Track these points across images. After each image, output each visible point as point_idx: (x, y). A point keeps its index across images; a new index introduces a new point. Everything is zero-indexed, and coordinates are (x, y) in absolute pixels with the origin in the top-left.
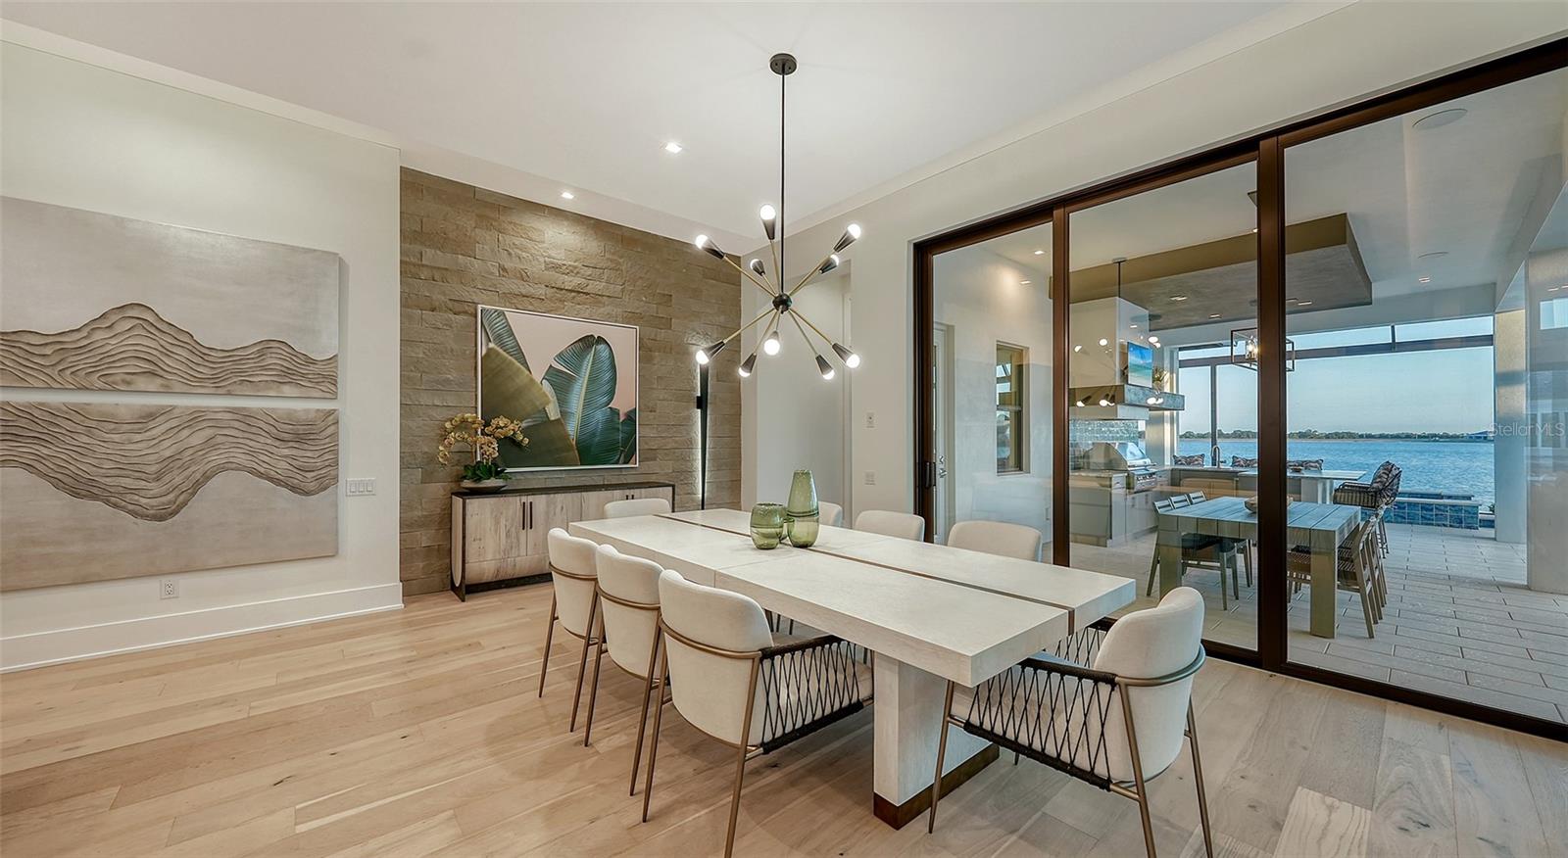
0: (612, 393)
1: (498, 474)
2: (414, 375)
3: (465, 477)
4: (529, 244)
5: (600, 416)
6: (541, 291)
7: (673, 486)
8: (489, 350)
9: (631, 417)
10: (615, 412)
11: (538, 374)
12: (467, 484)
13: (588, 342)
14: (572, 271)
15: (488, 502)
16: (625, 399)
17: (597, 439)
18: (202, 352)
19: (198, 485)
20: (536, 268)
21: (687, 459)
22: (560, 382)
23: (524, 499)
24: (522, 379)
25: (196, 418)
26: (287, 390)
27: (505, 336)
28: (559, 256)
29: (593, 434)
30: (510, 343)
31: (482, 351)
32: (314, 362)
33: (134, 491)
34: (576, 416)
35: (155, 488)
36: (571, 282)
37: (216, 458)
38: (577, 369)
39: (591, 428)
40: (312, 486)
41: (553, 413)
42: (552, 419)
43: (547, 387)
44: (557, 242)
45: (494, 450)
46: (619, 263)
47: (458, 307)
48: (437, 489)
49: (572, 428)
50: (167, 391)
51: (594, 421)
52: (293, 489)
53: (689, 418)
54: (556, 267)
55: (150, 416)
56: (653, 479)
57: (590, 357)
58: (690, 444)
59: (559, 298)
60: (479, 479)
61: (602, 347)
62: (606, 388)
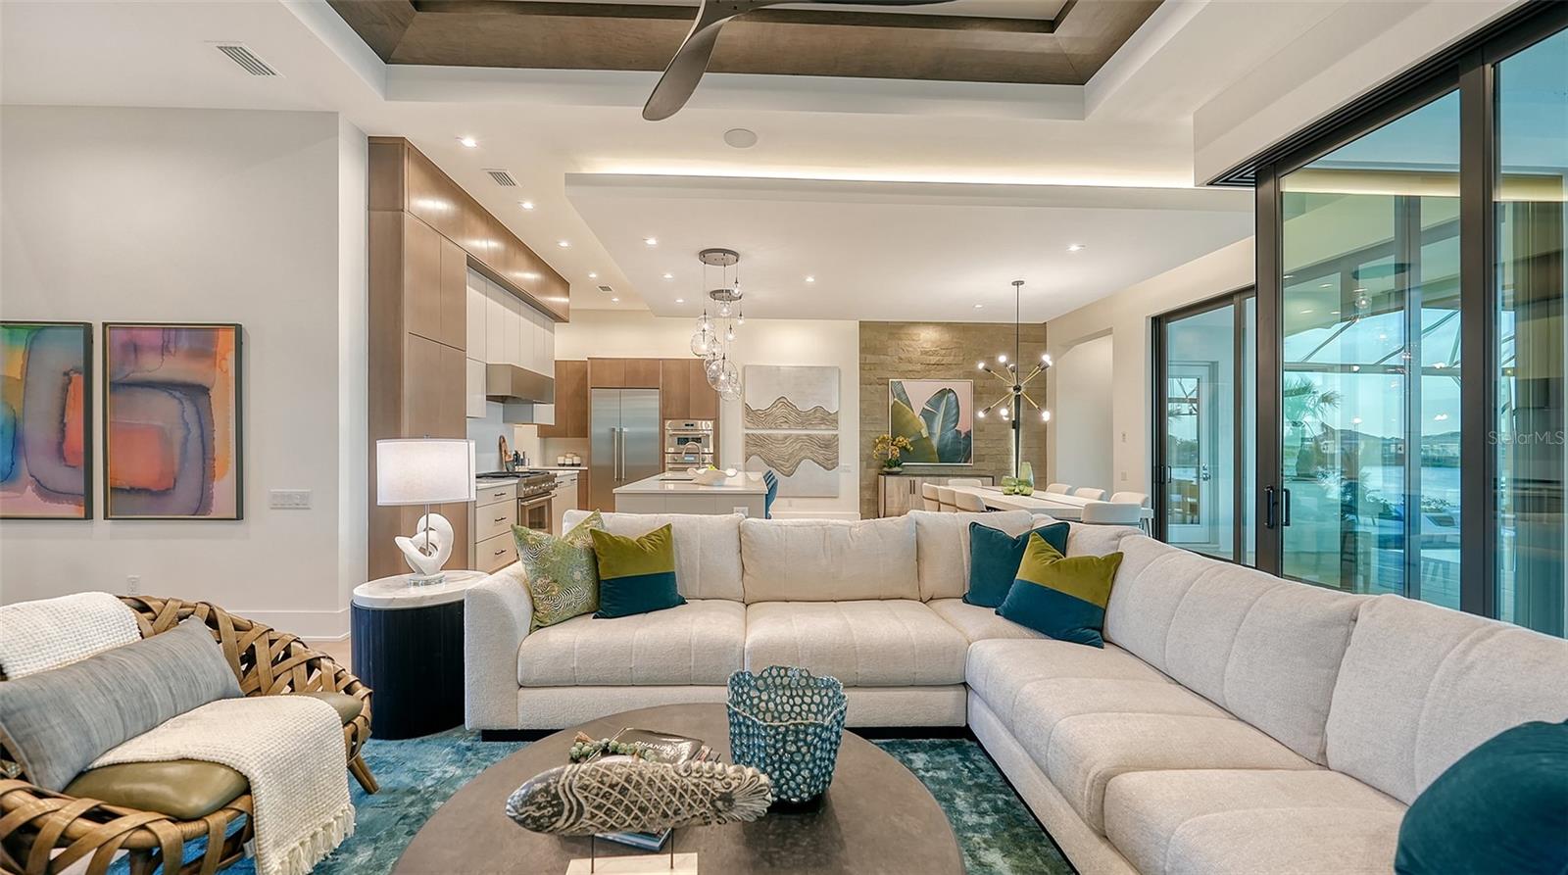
0: (957, 421)
1: (899, 465)
2: (865, 417)
3: (885, 466)
4: (911, 342)
5: (950, 435)
6: (918, 367)
7: (993, 477)
8: (895, 402)
9: (968, 435)
10: (959, 432)
11: (917, 413)
12: (886, 469)
13: (943, 392)
14: (935, 353)
15: (895, 478)
16: (964, 425)
17: (948, 448)
18: (798, 413)
19: (798, 464)
20: (916, 355)
21: (1007, 462)
22: (929, 416)
23: (911, 478)
24: (909, 417)
25: (798, 437)
26: (823, 426)
27: (902, 394)
28: (928, 346)
29: (946, 445)
30: (903, 396)
31: (891, 403)
32: (830, 414)
33: (782, 465)
34: (936, 434)
35: (788, 465)
36: (934, 359)
37: (803, 454)
38: (937, 408)
39: (945, 442)
40: (830, 466)
41: (925, 434)
42: (924, 436)
43: (922, 419)
44: (927, 338)
45: (897, 453)
46: (961, 344)
47: (881, 382)
48: (873, 472)
49: (935, 442)
50: (790, 429)
51: (947, 438)
52: (825, 467)
53: (1007, 436)
54: (926, 353)
55: (786, 437)
56: (983, 473)
57: (945, 401)
58: (1008, 452)
59: (929, 369)
60: (891, 467)
61: (951, 394)
62: (954, 418)
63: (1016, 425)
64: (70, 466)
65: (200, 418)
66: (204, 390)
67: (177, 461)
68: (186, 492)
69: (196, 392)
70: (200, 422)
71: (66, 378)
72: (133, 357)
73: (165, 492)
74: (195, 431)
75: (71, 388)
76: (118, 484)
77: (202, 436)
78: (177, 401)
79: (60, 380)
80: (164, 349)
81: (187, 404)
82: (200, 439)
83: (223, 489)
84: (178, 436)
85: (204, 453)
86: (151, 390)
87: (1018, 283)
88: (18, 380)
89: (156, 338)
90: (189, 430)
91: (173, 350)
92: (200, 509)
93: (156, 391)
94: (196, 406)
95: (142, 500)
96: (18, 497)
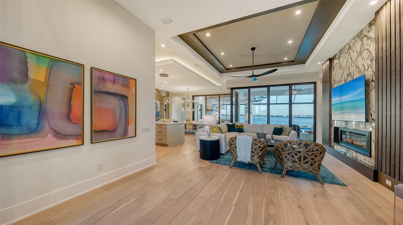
21: (164, 117)
53: (164, 112)
63: (165, 110)
64: (73, 123)
65: (125, 106)
66: (127, 97)
67: (118, 120)
68: (120, 130)
69: (124, 98)
70: (125, 107)
71: (72, 85)
72: (102, 82)
73: (114, 131)
74: (124, 110)
75: (74, 90)
76: (96, 129)
77: (126, 112)
78: (118, 100)
79: (69, 86)
80: (114, 82)
81: (121, 101)
82: (125, 113)
83: (131, 128)
84: (118, 111)
85: (126, 117)
86: (109, 95)
87: (188, 89)
88: (43, 82)
89: (111, 77)
90: (122, 109)
91: (117, 83)
92: (125, 135)
93: (112, 96)
94: (124, 102)
95: (106, 134)
96: (43, 140)
